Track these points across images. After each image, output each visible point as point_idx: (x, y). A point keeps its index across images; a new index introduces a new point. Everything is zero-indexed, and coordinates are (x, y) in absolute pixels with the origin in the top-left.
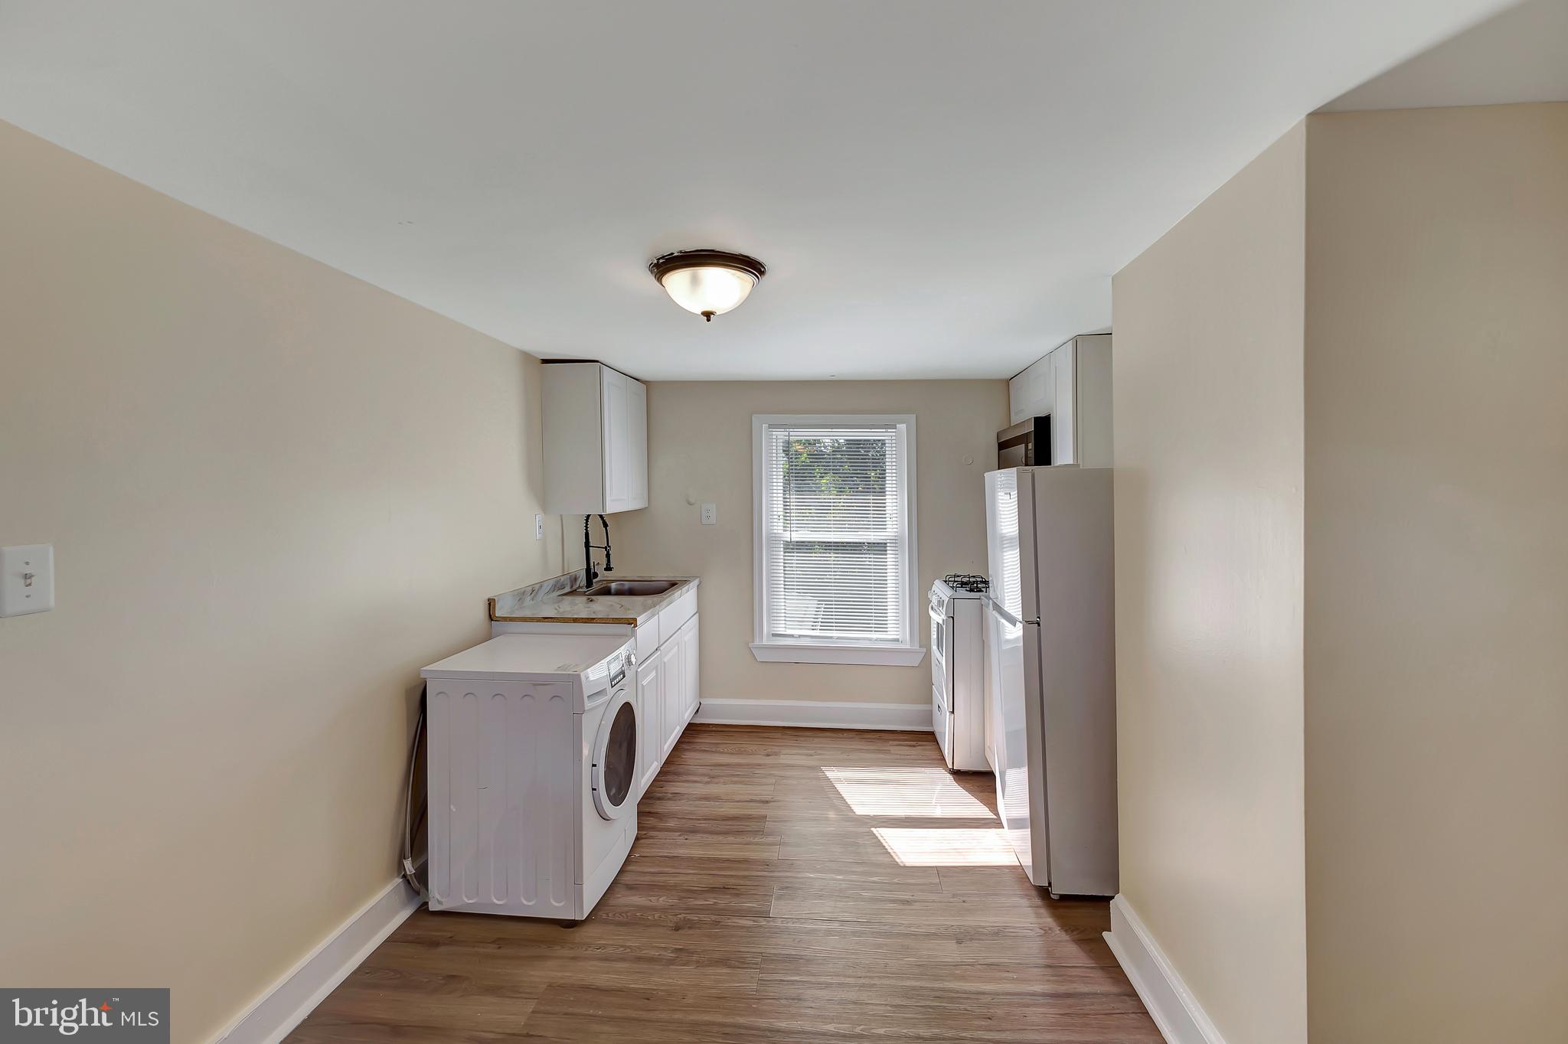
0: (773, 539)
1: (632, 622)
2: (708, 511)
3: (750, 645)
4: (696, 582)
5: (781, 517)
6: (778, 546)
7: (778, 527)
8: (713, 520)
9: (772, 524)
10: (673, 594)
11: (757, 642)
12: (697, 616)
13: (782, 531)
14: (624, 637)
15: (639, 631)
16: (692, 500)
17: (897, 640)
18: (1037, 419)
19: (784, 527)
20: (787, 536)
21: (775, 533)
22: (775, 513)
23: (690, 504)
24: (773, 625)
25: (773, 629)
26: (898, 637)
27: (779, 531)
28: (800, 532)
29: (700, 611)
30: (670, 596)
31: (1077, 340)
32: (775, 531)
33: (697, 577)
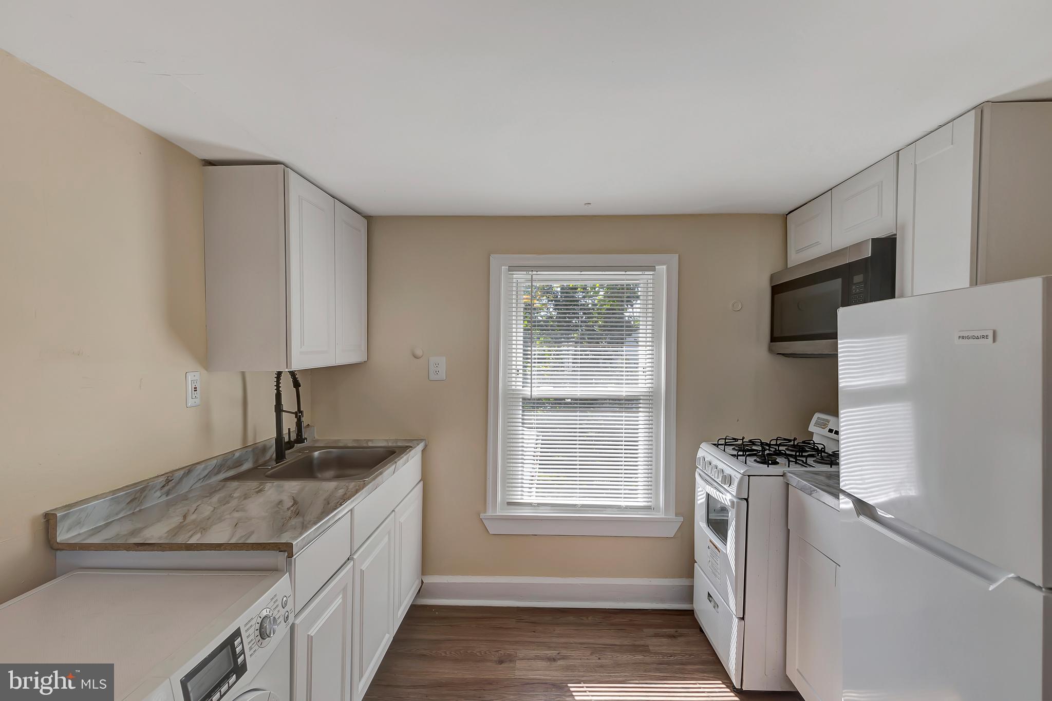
0: (511, 395)
1: (287, 549)
2: (437, 365)
3: (482, 516)
4: (420, 447)
5: (521, 371)
6: (517, 404)
7: (517, 383)
8: (442, 375)
9: (510, 379)
10: (381, 473)
11: (490, 513)
12: (422, 483)
13: (521, 388)
14: (274, 571)
15: (301, 559)
16: (419, 352)
17: (648, 508)
18: (876, 242)
19: (523, 383)
20: (527, 392)
21: (513, 390)
22: (514, 367)
23: (416, 357)
24: (508, 493)
25: (508, 497)
26: (649, 504)
27: (518, 388)
28: (541, 388)
29: (425, 479)
30: (374, 479)
31: (980, 109)
32: (514, 387)
33: (422, 440)
